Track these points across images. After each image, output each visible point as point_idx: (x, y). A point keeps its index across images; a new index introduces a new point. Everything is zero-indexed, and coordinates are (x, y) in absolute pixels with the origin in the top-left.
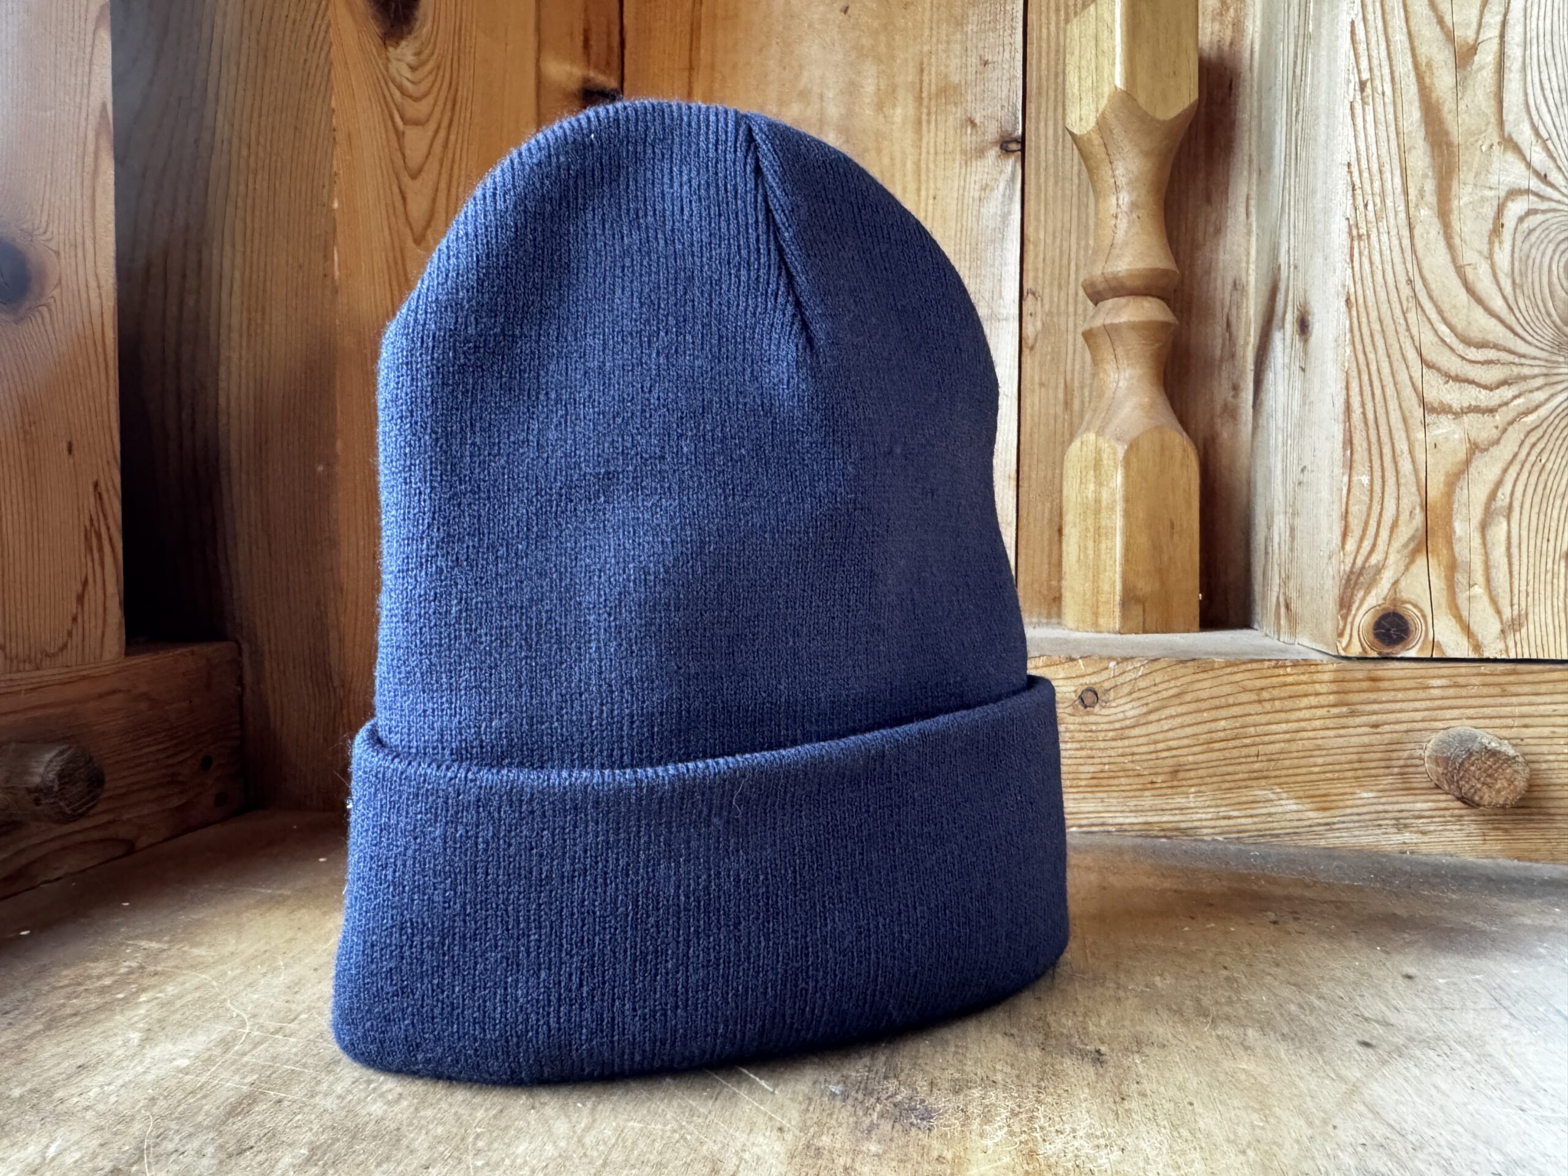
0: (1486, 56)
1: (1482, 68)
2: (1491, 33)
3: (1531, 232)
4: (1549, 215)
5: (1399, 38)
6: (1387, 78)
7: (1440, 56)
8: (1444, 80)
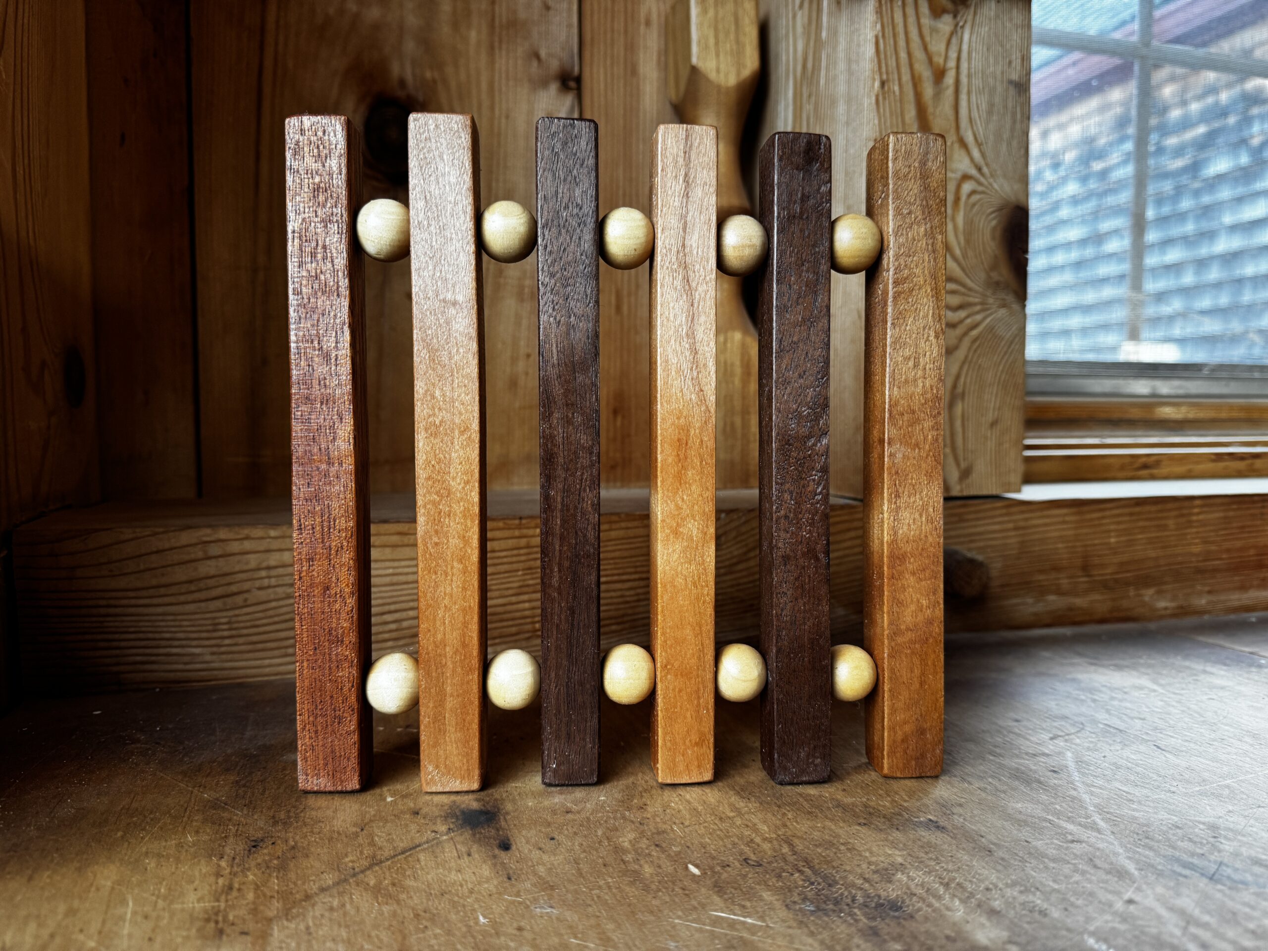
0: (949, 79)
1: (947, 88)
2: (952, 64)
3: (974, 205)
4: (982, 196)
5: (903, 55)
6: (897, 82)
7: (926, 74)
8: (928, 91)
